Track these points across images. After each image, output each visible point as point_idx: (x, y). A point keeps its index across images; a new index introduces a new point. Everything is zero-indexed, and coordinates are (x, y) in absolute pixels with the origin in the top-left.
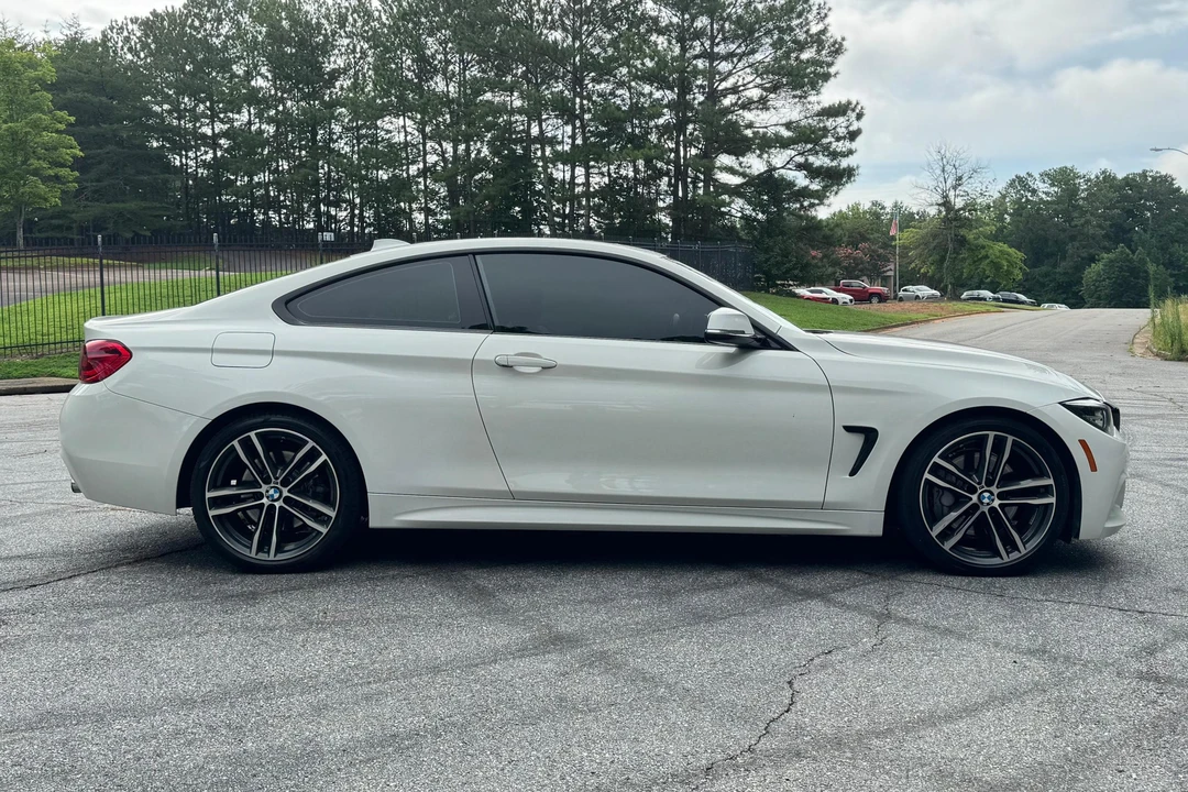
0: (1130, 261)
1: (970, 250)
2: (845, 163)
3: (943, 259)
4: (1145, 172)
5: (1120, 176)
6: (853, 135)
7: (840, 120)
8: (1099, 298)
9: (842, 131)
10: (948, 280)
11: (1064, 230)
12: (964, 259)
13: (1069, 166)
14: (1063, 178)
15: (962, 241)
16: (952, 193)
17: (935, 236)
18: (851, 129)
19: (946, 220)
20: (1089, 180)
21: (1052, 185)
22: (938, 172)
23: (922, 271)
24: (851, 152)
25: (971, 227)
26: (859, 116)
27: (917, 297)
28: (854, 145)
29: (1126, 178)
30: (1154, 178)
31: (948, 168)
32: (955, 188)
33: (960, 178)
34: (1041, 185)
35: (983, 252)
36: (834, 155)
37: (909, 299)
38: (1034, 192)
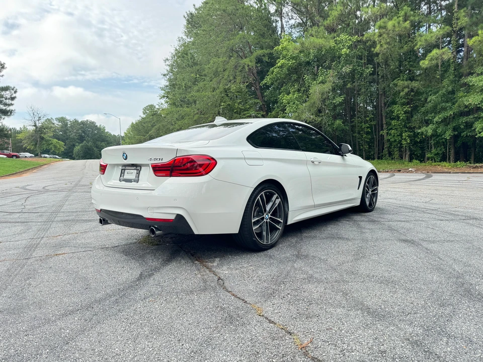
0: (88, 146)
1: (46, 141)
2: (8, 108)
3: (36, 144)
4: (87, 120)
5: (80, 121)
6: (13, 99)
7: (8, 92)
8: (79, 157)
9: (9, 97)
10: (39, 151)
11: (64, 136)
12: (44, 144)
13: (64, 117)
14: (62, 120)
15: (42, 138)
16: (37, 122)
17: (32, 136)
18: (12, 96)
19: (36, 131)
20: (71, 121)
21: (59, 122)
22: (32, 115)
23: (28, 148)
24: (12, 104)
25: (45, 134)
26: (15, 92)
27: (26, 157)
28: (13, 102)
29: (81, 122)
30: (90, 122)
31: (35, 114)
32: (38, 120)
33: (40, 117)
34: (56, 122)
35: (50, 142)
36: (6, 104)
37: (22, 157)
38: (54, 124)
